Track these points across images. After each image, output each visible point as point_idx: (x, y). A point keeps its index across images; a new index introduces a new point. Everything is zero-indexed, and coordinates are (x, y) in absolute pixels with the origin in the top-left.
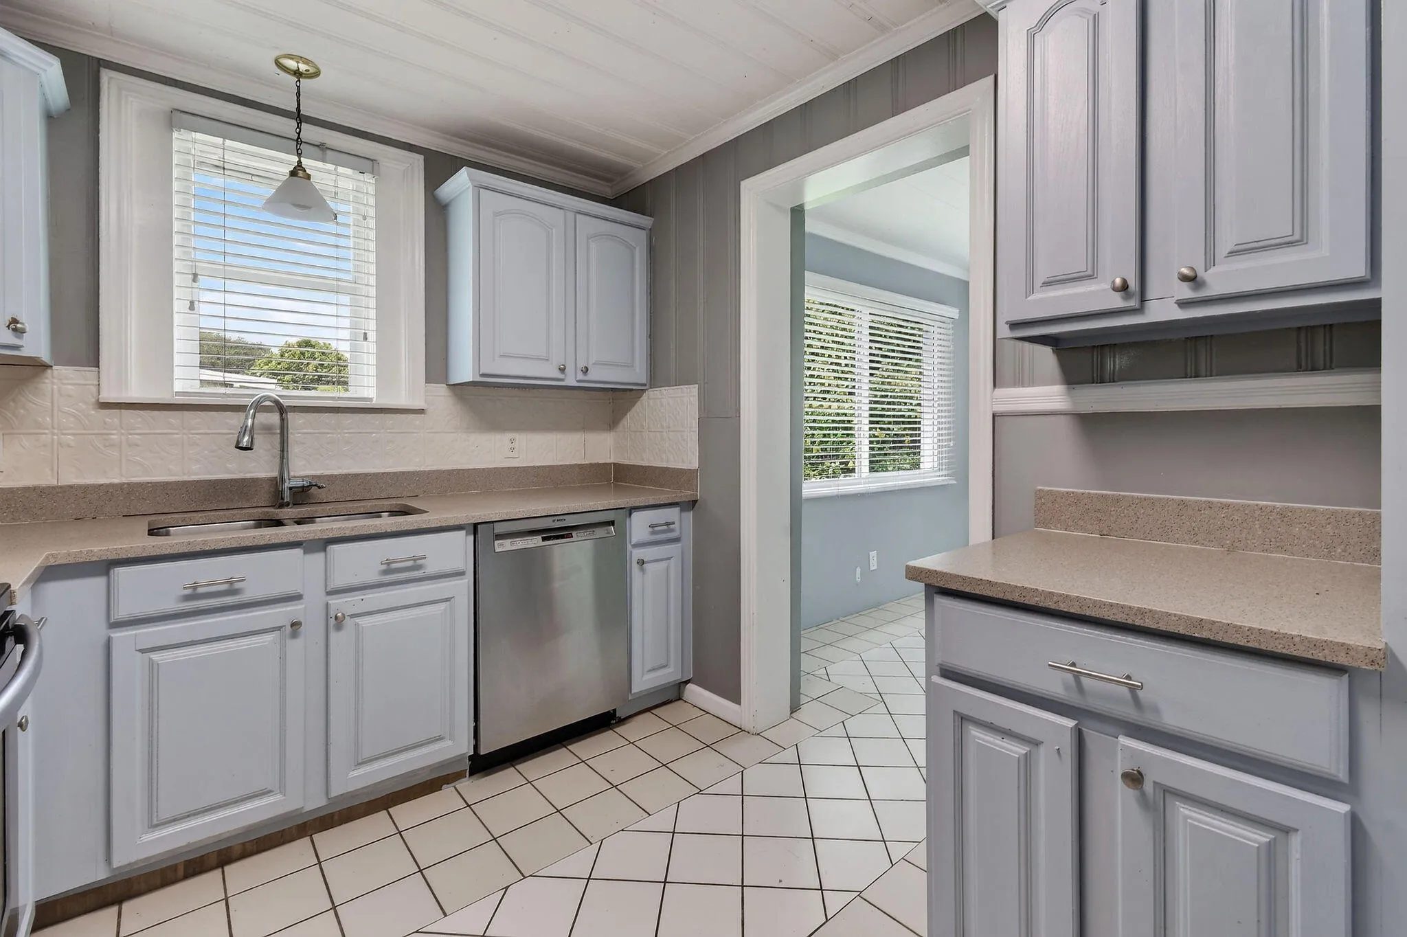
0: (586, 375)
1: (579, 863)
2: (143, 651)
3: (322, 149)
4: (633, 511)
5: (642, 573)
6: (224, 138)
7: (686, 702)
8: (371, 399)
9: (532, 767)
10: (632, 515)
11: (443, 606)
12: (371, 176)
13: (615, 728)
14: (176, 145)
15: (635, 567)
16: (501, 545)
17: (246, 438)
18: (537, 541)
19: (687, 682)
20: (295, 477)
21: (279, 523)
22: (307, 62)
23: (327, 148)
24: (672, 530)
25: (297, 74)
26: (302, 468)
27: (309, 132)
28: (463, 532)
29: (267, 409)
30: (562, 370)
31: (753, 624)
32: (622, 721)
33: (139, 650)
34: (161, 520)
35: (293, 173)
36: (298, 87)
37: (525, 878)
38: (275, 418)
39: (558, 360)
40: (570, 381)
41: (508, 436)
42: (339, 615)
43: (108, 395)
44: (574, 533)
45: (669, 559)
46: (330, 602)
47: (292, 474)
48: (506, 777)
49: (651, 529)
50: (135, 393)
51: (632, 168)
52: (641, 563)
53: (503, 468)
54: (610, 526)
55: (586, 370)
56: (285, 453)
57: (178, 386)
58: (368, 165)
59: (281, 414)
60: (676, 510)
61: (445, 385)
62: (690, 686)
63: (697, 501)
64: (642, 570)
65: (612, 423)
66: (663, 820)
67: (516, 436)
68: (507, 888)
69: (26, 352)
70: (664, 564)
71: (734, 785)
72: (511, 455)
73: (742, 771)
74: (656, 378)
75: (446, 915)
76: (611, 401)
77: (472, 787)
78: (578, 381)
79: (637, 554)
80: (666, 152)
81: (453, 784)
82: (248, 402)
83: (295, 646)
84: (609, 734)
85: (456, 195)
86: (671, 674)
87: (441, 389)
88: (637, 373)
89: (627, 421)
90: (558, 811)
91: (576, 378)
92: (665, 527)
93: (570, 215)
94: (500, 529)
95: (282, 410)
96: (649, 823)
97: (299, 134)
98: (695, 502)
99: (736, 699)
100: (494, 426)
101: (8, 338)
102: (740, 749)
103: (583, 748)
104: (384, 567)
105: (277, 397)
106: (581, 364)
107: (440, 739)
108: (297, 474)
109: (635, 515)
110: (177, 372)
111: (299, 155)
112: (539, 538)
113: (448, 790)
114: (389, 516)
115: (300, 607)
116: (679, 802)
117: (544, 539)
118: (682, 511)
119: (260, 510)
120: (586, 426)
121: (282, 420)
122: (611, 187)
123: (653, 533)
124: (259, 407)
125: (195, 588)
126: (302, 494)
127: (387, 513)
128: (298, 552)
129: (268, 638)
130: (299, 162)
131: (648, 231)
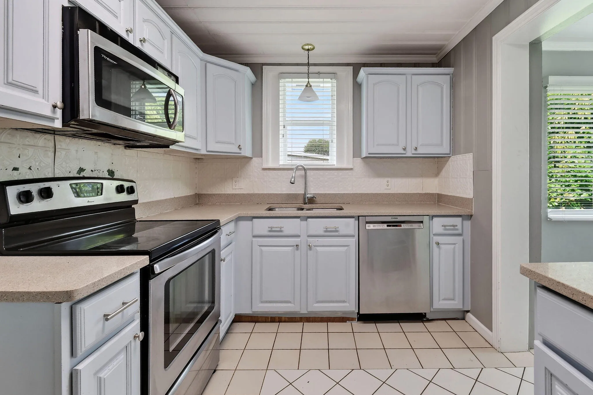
0: (416, 151)
1: (383, 374)
2: (260, 246)
3: (319, 74)
4: (434, 217)
5: (438, 249)
6: (292, 78)
7: (466, 322)
8: (334, 165)
9: (382, 327)
10: (433, 219)
11: (346, 248)
12: (334, 79)
13: (425, 322)
14: (281, 84)
15: (435, 246)
16: (368, 226)
17: (293, 179)
18: (385, 226)
19: (468, 311)
20: (309, 194)
21: (302, 209)
22: (311, 45)
23: (320, 73)
24: (457, 230)
25: (308, 50)
26: (312, 191)
27: (312, 69)
28: (354, 219)
29: (300, 169)
30: (405, 149)
31: (499, 288)
32: (429, 320)
33: (258, 245)
34: (273, 206)
35: (307, 86)
36: (308, 55)
37: (361, 369)
38: (303, 172)
39: (402, 145)
40: (409, 154)
41: (386, 179)
42: (310, 245)
43: (265, 166)
44: (402, 225)
45: (455, 244)
46: (308, 240)
47: (308, 193)
48: (370, 327)
49: (443, 228)
50: (271, 165)
51: (444, 45)
52: (438, 244)
53: (383, 193)
54: (421, 223)
55: (416, 149)
56: (306, 185)
57: (281, 163)
58: (333, 75)
59: (305, 171)
60: (460, 219)
61: (360, 158)
62: (469, 314)
63: (472, 215)
64: (439, 248)
65: (437, 174)
66: (428, 373)
67: (389, 179)
68: (353, 370)
69: (242, 154)
70: (453, 246)
71: (474, 373)
72: (388, 188)
73: (482, 369)
74: (455, 150)
75: (329, 369)
76: (437, 163)
77: (358, 326)
78: (413, 154)
79: (436, 239)
80: (458, 32)
81: (351, 322)
82: (294, 167)
83: (298, 253)
84: (420, 325)
85: (361, 80)
86: (456, 304)
87: (358, 160)
88: (445, 149)
89: (443, 173)
90: (384, 349)
91: (412, 152)
92: (452, 227)
93: (409, 77)
94: (368, 219)
95: (305, 169)
96: (420, 372)
97: (308, 71)
98: (471, 216)
99: (491, 329)
100: (380, 175)
101: (238, 151)
102: (485, 356)
103: (407, 326)
104: (325, 229)
105: (303, 165)
106: (414, 145)
107: (344, 302)
108: (310, 193)
109: (435, 219)
110: (281, 158)
111: (308, 79)
112: (386, 225)
113: (348, 323)
114: (337, 210)
115: (298, 240)
116: (440, 369)
117: (388, 226)
118: (463, 220)
119: (299, 205)
120: (422, 175)
121: (305, 173)
122: (436, 57)
123: (446, 229)
124: (297, 168)
125: (272, 228)
126: (311, 201)
127: (336, 209)
128: (299, 220)
129: (291, 248)
130: (309, 82)
131: (451, 75)
